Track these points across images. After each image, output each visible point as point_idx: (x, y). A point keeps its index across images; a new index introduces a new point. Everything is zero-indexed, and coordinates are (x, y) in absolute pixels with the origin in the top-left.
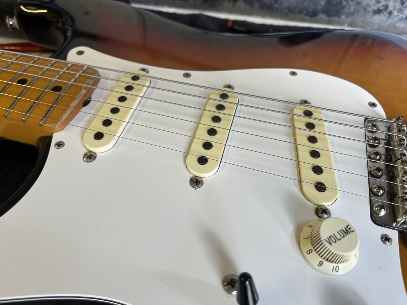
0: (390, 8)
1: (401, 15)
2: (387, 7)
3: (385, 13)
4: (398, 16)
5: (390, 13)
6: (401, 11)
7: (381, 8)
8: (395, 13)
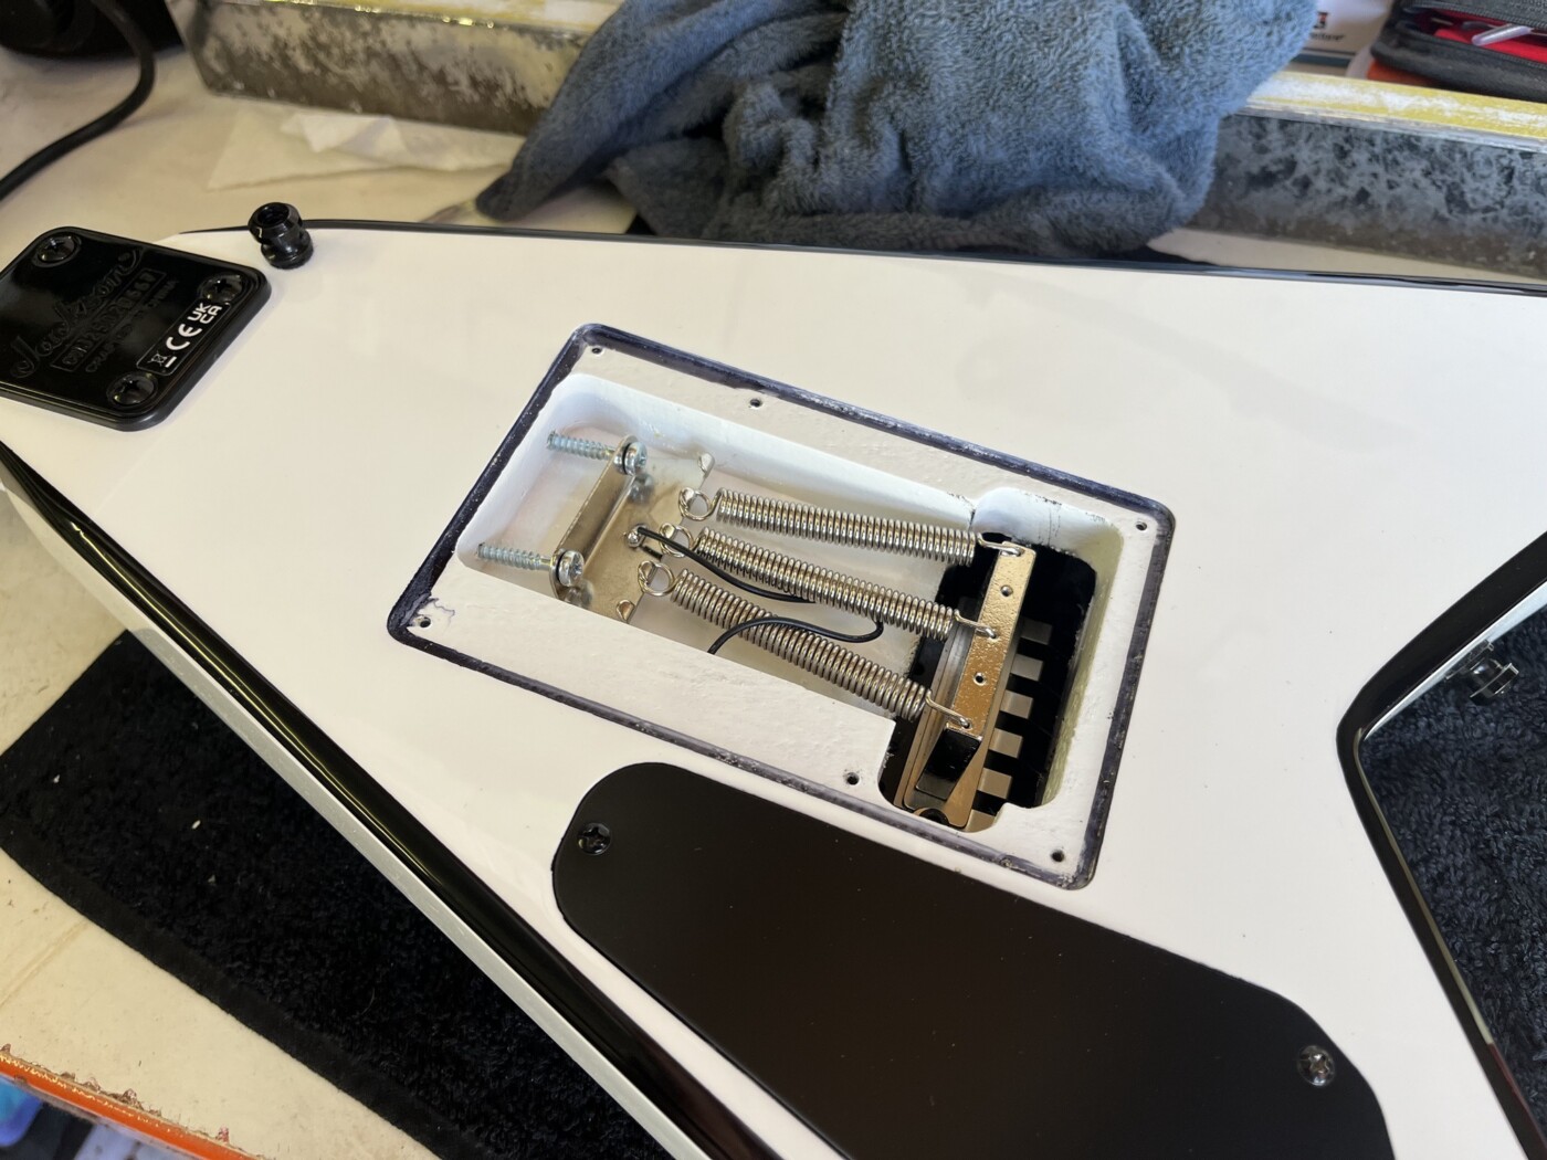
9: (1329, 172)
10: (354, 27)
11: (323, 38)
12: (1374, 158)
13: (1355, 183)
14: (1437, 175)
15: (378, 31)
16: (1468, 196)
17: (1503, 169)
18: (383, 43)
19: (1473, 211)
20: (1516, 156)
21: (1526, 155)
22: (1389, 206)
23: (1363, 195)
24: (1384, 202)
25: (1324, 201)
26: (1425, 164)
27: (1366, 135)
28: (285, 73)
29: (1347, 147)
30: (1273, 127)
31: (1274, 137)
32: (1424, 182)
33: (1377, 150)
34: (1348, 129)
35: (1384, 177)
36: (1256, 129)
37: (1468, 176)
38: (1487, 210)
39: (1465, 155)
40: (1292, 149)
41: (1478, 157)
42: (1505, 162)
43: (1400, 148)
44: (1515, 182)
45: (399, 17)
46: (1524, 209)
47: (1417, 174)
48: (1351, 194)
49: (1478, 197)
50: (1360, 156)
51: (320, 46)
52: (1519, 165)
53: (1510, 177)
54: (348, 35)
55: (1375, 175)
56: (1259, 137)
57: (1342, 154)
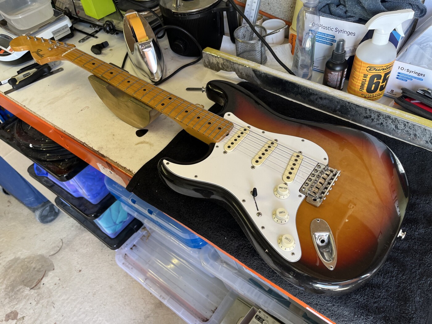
0: (372, 117)
1: (378, 122)
2: (371, 116)
3: (370, 119)
4: (377, 122)
5: (373, 120)
6: (378, 120)
7: (368, 116)
8: (375, 120)
9: (376, 119)
10: (230, 63)
11: (225, 64)
12: (383, 118)
13: (380, 121)
14: (393, 123)
15: (234, 65)
16: (399, 127)
17: (404, 124)
18: (234, 67)
19: (399, 130)
20: (406, 122)
21: (408, 123)
22: (386, 126)
23: (382, 123)
24: (385, 125)
25: (376, 123)
26: (391, 121)
27: (382, 114)
28: (217, 67)
29: (379, 116)
30: (368, 110)
31: (368, 112)
32: (391, 124)
33: (384, 117)
34: (379, 113)
35: (385, 121)
36: (365, 110)
37: (398, 124)
38: (402, 130)
39: (398, 121)
40: (371, 114)
41: (400, 121)
42: (404, 123)
43: (388, 117)
44: (406, 126)
45: (237, 64)
46: (408, 131)
47: (390, 122)
48: (380, 123)
49: (400, 128)
50: (381, 117)
51: (224, 65)
52: (406, 124)
53: (405, 126)
54: (229, 64)
55: (384, 121)
56: (366, 111)
57: (379, 117)
